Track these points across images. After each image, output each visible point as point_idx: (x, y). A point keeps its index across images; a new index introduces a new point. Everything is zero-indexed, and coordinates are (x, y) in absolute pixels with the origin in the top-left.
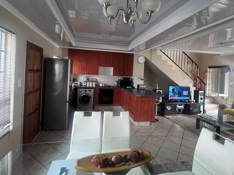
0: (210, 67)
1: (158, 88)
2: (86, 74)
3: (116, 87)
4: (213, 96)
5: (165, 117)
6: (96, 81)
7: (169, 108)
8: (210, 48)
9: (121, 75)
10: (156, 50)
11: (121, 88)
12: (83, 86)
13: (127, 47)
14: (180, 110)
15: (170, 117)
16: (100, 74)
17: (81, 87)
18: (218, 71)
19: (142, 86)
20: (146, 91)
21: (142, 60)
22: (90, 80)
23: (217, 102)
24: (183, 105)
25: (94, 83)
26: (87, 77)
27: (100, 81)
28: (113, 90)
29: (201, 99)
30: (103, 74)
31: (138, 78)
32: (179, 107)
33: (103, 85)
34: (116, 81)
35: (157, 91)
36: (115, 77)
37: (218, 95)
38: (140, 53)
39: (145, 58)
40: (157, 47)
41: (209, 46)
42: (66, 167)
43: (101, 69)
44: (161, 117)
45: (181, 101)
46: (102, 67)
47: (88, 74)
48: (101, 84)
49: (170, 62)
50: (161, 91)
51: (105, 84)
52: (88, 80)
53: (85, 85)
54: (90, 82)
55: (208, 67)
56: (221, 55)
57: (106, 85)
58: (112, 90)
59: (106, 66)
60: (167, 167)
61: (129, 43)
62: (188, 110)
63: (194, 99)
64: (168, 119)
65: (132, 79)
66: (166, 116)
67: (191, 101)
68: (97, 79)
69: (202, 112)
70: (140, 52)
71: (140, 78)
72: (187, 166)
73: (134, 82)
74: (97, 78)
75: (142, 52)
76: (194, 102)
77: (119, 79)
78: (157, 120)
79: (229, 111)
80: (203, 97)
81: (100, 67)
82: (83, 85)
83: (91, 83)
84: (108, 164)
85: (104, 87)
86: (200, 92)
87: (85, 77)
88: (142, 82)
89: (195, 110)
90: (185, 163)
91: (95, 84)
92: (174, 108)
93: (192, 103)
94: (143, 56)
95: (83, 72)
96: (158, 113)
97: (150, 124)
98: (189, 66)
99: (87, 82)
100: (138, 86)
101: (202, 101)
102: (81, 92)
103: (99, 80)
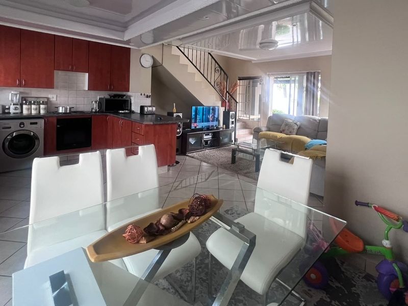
0: (240, 79)
1: (175, 110)
2: (20, 85)
3: (96, 112)
4: (243, 118)
5: (187, 156)
6: (47, 102)
7: (192, 141)
8: (241, 50)
9: (106, 90)
10: (170, 45)
11: (108, 114)
12: (11, 115)
13: (121, 33)
14: (206, 142)
15: (195, 154)
16: (57, 88)
17: (7, 116)
18: (249, 84)
19: (150, 109)
20: (156, 116)
21: (147, 62)
22: (29, 99)
23: (248, 126)
24: (210, 134)
25: (42, 106)
26: (21, 93)
27: (58, 102)
28: (91, 118)
29: (233, 122)
30: (64, 88)
31: (141, 94)
32: (206, 137)
33: (66, 109)
34: (96, 102)
35: (175, 115)
36: (93, 93)
37: (249, 117)
38: (143, 49)
39: (153, 57)
40: (171, 41)
41: (239, 48)
42: (63, 271)
43: (60, 76)
44: (182, 157)
45: (208, 129)
46: (60, 73)
47: (25, 86)
48: (61, 108)
49: (191, 69)
50: (181, 115)
51: (70, 108)
52: (24, 100)
53: (18, 111)
54: (30, 104)
55: (238, 78)
56: (253, 62)
57: (72, 110)
58: (89, 118)
59: (72, 70)
60: (209, 224)
61: (125, 27)
62: (217, 141)
63: (223, 124)
64: (193, 157)
65: (130, 97)
66: (189, 155)
67: (219, 127)
68: (48, 99)
69: (233, 142)
70: (145, 47)
71: (144, 95)
72: (232, 214)
73: (132, 102)
74: (50, 96)
75: (147, 47)
76: (223, 128)
77: (100, 97)
78: (177, 163)
79: (265, 134)
80: (234, 120)
81: (55, 72)
82: (12, 111)
83: (33, 106)
84: (157, 233)
85: (70, 115)
86: (231, 112)
87: (16, 93)
88: (148, 102)
89: (226, 140)
90: (230, 211)
91: (45, 109)
92: (199, 139)
93: (221, 129)
94: (150, 55)
95: (9, 81)
96: (177, 150)
97: (168, 170)
98: (217, 75)
99: (22, 105)
100: (142, 108)
101: (234, 125)
102: (10, 128)
103: (55, 99)
